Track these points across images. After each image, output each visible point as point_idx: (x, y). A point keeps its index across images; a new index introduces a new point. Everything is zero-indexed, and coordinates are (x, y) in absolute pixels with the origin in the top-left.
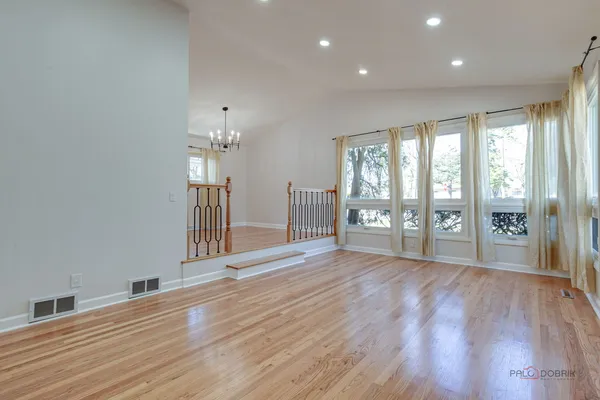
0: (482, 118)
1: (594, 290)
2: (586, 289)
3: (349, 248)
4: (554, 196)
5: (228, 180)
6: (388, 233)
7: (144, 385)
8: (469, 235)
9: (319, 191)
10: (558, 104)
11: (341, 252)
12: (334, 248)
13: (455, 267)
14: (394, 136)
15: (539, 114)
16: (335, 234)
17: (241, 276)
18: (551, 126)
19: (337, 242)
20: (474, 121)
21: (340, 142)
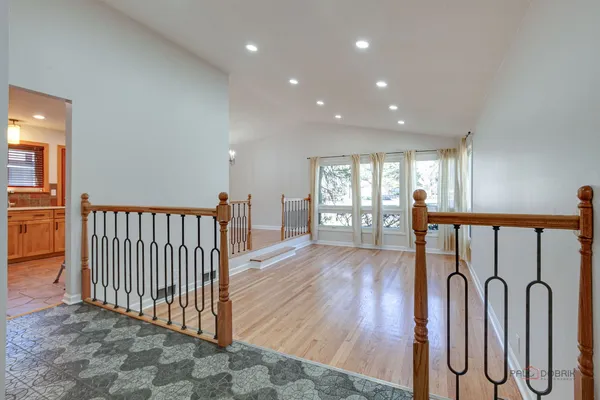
0: (413, 154)
1: (470, 260)
2: (466, 259)
3: (321, 242)
4: (452, 206)
5: (250, 197)
6: (351, 230)
7: (274, 319)
8: (405, 231)
9: (300, 199)
10: (455, 150)
11: (314, 246)
12: (309, 243)
13: (397, 252)
14: (355, 160)
15: (445, 156)
16: (309, 232)
17: (263, 266)
18: (451, 162)
19: (311, 238)
20: (408, 155)
21: (313, 161)
